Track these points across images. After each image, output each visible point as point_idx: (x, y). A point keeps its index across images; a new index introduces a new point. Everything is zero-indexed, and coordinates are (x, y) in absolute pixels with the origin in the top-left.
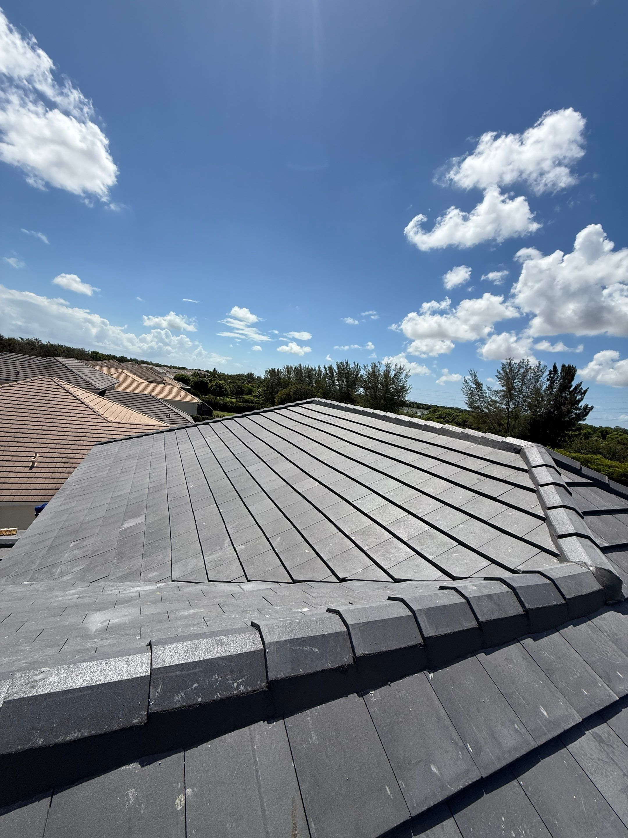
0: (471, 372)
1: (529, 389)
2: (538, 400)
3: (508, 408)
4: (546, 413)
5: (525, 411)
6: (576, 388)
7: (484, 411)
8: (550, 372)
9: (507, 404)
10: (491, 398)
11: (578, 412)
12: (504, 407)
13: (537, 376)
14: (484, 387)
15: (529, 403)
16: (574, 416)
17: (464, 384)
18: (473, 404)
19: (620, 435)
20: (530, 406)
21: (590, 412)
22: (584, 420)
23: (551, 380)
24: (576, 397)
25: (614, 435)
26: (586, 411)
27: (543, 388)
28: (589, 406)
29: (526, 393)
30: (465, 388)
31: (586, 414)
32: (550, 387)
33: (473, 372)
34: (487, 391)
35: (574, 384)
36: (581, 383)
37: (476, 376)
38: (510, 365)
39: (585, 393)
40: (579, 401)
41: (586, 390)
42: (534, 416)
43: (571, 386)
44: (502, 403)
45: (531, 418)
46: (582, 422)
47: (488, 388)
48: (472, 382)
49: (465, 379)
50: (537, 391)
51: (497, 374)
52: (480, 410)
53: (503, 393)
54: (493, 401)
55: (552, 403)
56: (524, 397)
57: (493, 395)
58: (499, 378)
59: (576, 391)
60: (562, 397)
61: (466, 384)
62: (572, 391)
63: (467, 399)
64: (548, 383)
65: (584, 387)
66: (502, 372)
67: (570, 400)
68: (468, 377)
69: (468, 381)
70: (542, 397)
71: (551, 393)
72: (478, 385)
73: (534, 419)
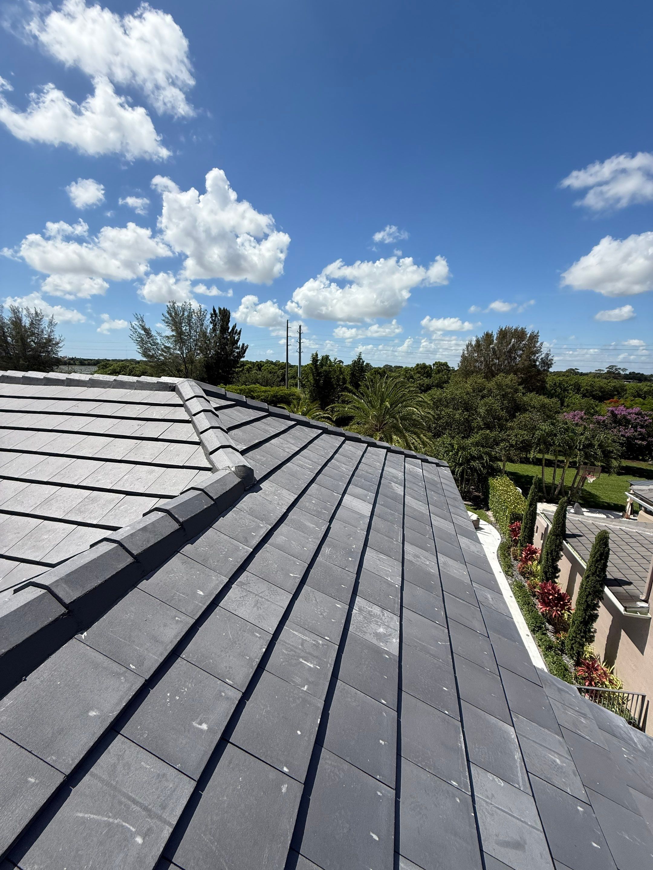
0: (136, 316)
1: (197, 332)
2: (206, 343)
3: (182, 353)
4: (215, 354)
5: (198, 354)
6: (233, 329)
7: (160, 359)
8: (212, 315)
9: (181, 349)
10: (163, 344)
11: (238, 350)
12: (179, 352)
13: (200, 320)
14: (153, 333)
15: (200, 347)
16: (236, 354)
17: (131, 330)
18: (146, 352)
19: (269, 366)
20: (200, 349)
21: (247, 350)
22: (244, 357)
23: (213, 322)
24: (235, 338)
25: (266, 366)
26: (244, 349)
27: (208, 331)
28: (245, 345)
29: (194, 336)
30: (134, 335)
31: (244, 353)
32: (214, 330)
33: (139, 317)
34: (158, 338)
35: (231, 325)
36: (236, 324)
37: (143, 321)
38: (174, 308)
39: (240, 333)
40: (238, 341)
41: (240, 331)
42: (206, 359)
43: (229, 328)
44: (175, 349)
45: (204, 360)
46: (242, 360)
47: (159, 334)
48: (140, 328)
49: (132, 325)
50: (204, 334)
51: (164, 318)
52: (156, 358)
53: (174, 339)
54: (166, 347)
55: (218, 344)
56: (194, 341)
57: (165, 341)
58: (167, 323)
59: (233, 332)
60: (224, 338)
61: (134, 330)
62: (231, 332)
63: (140, 347)
64: (211, 326)
65: (238, 328)
66: (168, 316)
67: (231, 340)
68: (135, 323)
69: (135, 327)
70: (209, 340)
71: (215, 335)
72: (147, 332)
73: (207, 361)
